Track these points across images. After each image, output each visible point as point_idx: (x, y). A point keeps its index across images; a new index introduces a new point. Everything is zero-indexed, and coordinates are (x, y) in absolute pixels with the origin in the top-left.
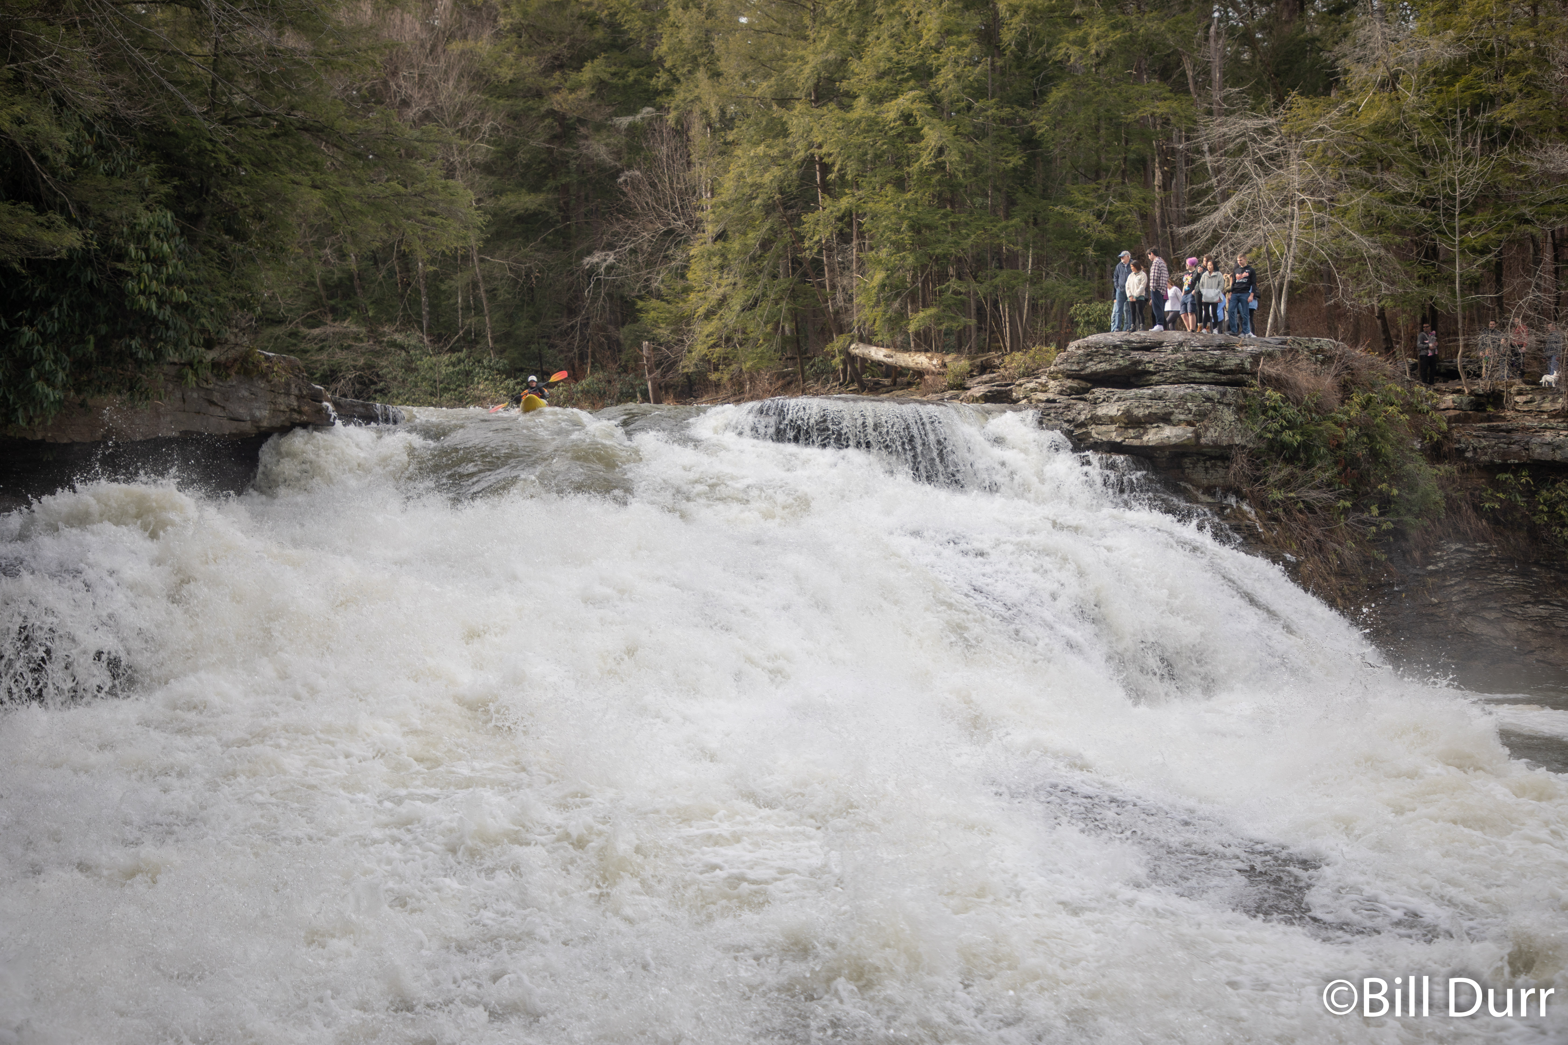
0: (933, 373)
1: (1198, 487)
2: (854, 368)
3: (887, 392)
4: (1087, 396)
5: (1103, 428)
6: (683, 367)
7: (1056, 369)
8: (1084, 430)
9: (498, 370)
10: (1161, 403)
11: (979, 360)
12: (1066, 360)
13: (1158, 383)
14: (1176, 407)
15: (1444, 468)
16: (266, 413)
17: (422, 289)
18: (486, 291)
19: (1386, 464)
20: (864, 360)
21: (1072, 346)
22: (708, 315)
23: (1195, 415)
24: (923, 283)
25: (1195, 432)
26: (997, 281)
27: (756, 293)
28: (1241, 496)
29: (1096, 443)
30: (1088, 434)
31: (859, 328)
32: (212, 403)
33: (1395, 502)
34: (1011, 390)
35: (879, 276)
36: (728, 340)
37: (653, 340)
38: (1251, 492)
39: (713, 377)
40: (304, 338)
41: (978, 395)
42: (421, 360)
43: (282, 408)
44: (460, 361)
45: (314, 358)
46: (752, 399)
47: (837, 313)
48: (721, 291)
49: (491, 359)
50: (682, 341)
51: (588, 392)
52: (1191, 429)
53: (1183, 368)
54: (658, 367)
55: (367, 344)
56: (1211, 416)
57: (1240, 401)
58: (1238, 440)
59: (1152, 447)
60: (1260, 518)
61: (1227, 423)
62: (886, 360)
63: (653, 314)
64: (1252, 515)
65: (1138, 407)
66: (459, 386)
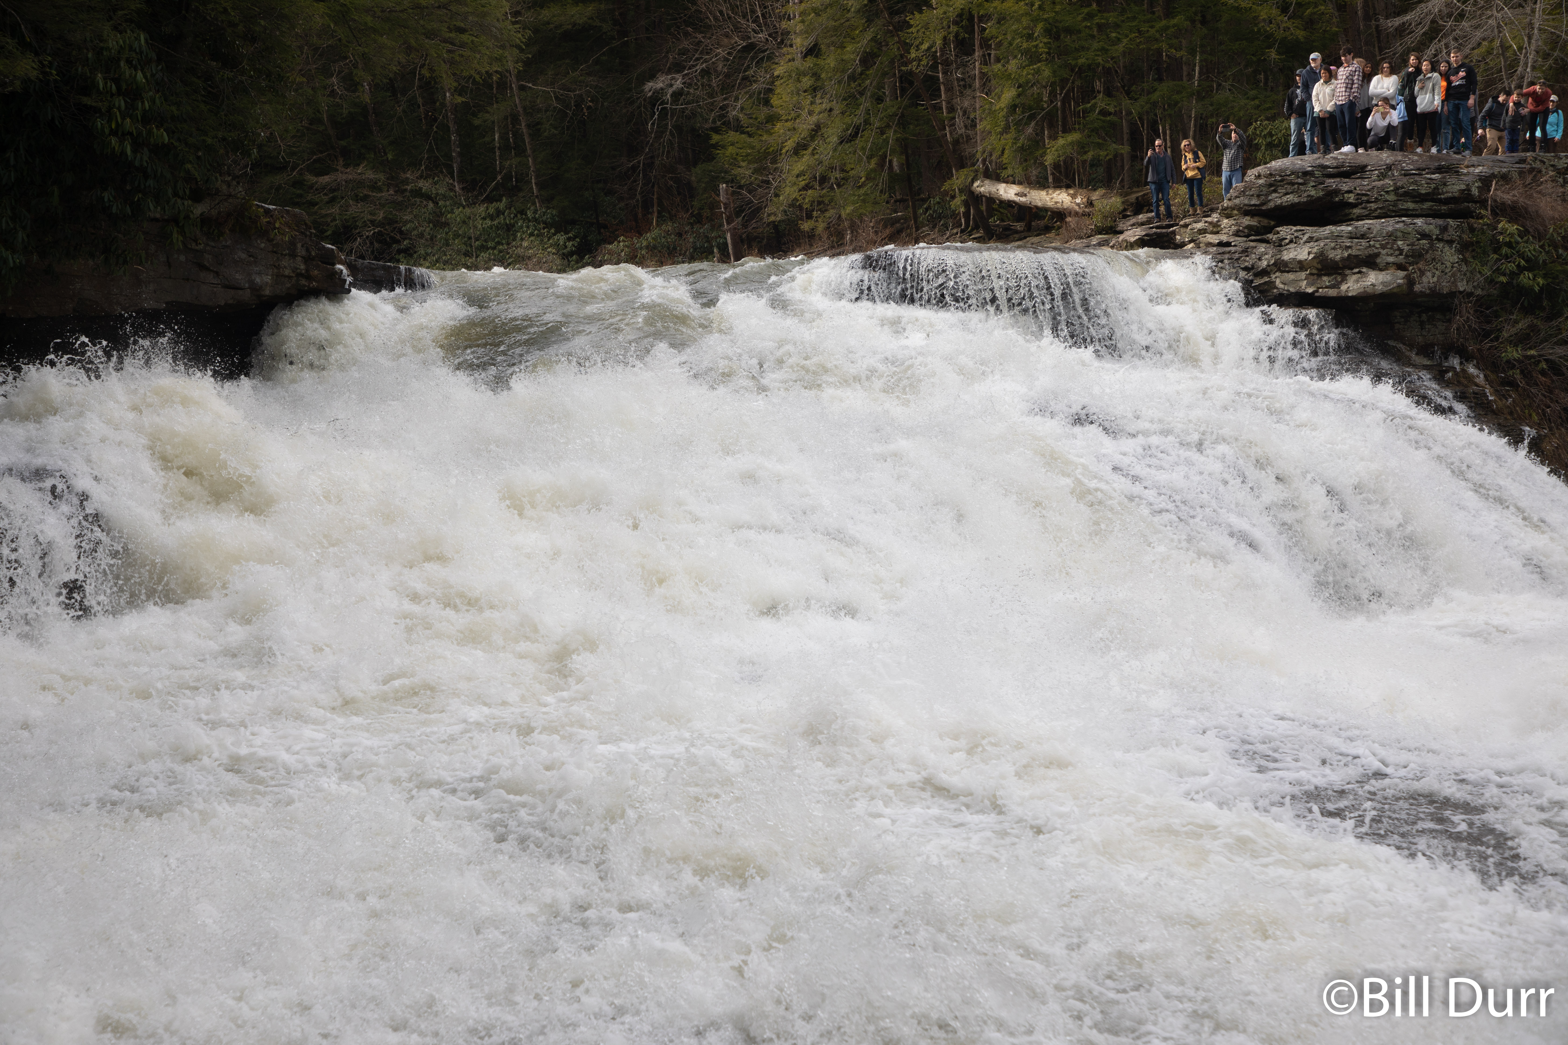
0: (1077, 213)
1: (1411, 346)
2: (978, 211)
3: (1020, 239)
4: (1270, 236)
5: (1291, 276)
6: (769, 215)
7: (1230, 204)
8: (1266, 279)
9: (545, 223)
10: (1364, 242)
11: (1134, 196)
12: (1243, 193)
13: (1360, 218)
14: (1383, 247)
16: (268, 279)
17: (451, 125)
18: (528, 126)
20: (991, 200)
21: (1252, 173)
22: (799, 149)
23: (1407, 256)
24: (1063, 102)
25: (1407, 277)
26: (1155, 96)
27: (857, 120)
28: (1466, 357)
29: (1281, 295)
30: (1271, 284)
31: (984, 161)
32: (202, 267)
34: (1174, 233)
35: (1008, 95)
36: (823, 180)
37: (731, 181)
38: (1479, 350)
39: (806, 226)
40: (311, 187)
41: (1133, 239)
42: (452, 212)
43: (287, 272)
44: (499, 213)
45: (323, 212)
46: (854, 251)
47: (956, 142)
48: (814, 119)
49: (536, 209)
50: (768, 182)
51: (655, 247)
52: (1402, 274)
53: (1391, 197)
54: (738, 214)
55: (388, 194)
56: (1428, 256)
57: (1465, 236)
58: (1462, 286)
59: (1352, 297)
60: (1491, 382)
61: (1449, 264)
62: (1017, 199)
63: (731, 150)
64: (1481, 379)
65: (1334, 249)
66: (499, 243)
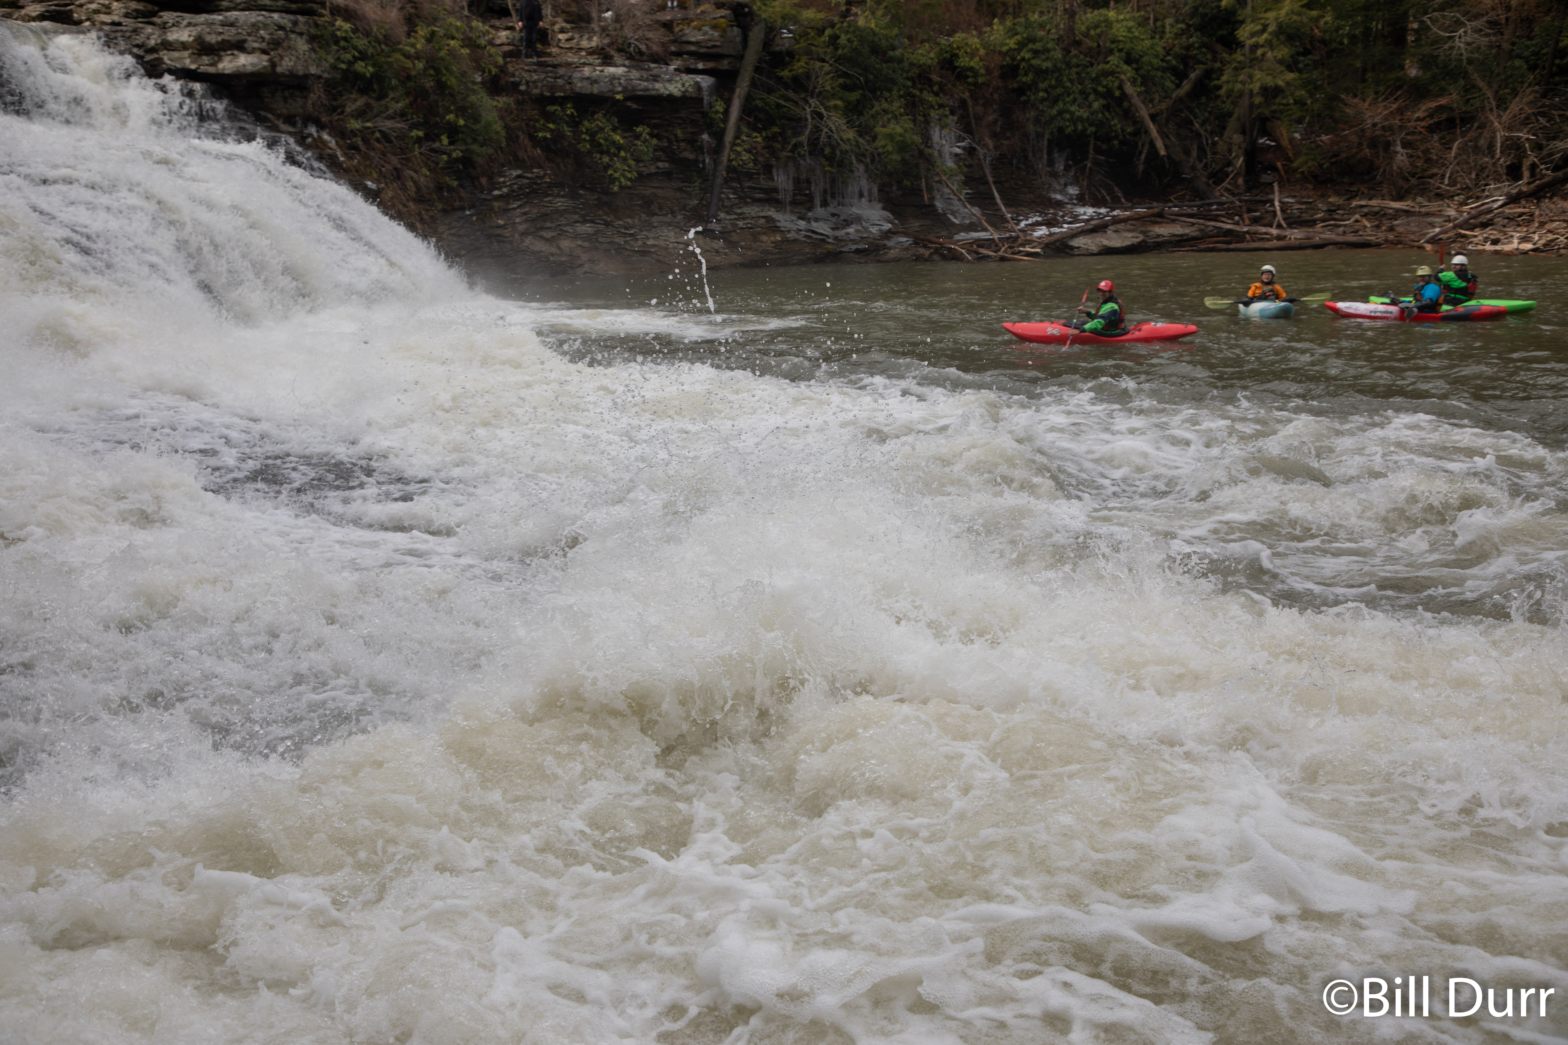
4: (155, 19)
5: (176, 54)
8: (156, 55)
10: (233, 30)
13: (228, 9)
14: (249, 34)
15: (503, 101)
19: (452, 95)
23: (268, 43)
25: (270, 60)
29: (171, 69)
30: (160, 59)
33: (462, 132)
34: (71, 11)
38: (330, 121)
41: (34, 14)
52: (265, 57)
56: (285, 44)
57: (312, 30)
58: (313, 70)
59: (228, 75)
60: (340, 147)
61: (301, 52)
64: (333, 144)
65: (209, 33)
